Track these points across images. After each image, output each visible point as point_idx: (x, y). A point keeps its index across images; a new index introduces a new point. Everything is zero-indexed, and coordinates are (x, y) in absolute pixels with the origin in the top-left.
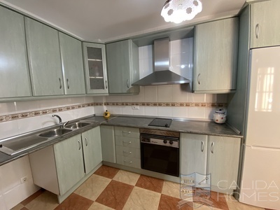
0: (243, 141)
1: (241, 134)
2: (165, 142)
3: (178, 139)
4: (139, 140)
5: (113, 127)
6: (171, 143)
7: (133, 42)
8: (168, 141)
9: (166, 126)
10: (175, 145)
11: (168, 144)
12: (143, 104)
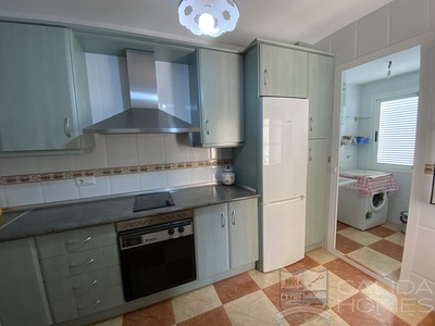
0: (260, 200)
1: (257, 193)
2: (171, 233)
3: (190, 220)
4: (115, 247)
5: (31, 241)
6: (181, 230)
7: (76, 37)
8: (176, 230)
9: (168, 204)
10: (187, 230)
11: (176, 235)
12: (106, 172)
